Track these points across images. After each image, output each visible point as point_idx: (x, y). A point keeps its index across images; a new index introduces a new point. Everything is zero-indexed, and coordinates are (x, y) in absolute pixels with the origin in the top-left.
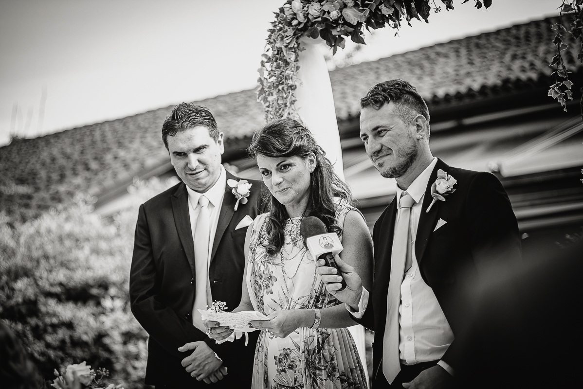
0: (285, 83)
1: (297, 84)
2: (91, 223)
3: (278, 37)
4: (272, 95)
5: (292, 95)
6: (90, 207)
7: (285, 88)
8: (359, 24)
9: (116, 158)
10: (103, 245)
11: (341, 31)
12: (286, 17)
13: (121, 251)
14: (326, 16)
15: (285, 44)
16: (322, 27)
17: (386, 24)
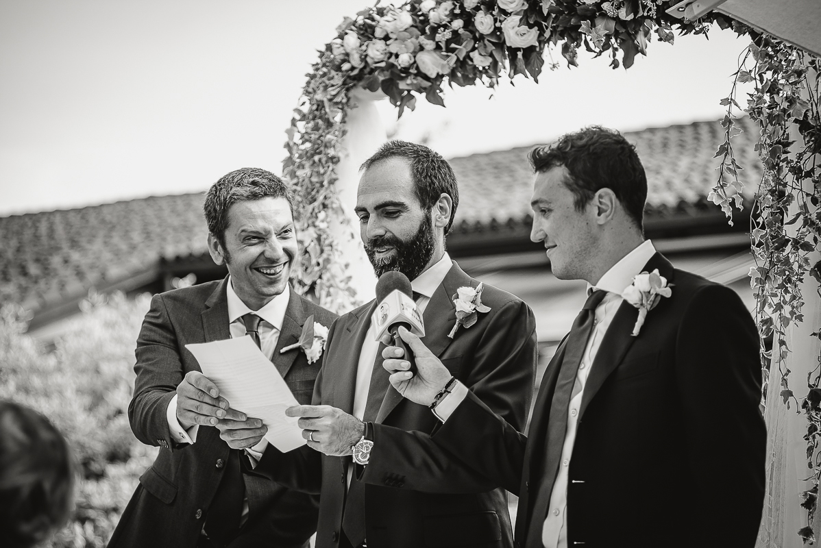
0: (324, 152)
1: (341, 155)
2: (21, 348)
3: (321, 86)
4: (303, 168)
5: (333, 170)
6: (22, 326)
7: (324, 160)
8: (440, 77)
9: (66, 261)
10: (36, 381)
11: (411, 84)
12: (334, 58)
13: (61, 393)
14: (392, 60)
15: (329, 97)
16: (385, 76)
17: (478, 81)
